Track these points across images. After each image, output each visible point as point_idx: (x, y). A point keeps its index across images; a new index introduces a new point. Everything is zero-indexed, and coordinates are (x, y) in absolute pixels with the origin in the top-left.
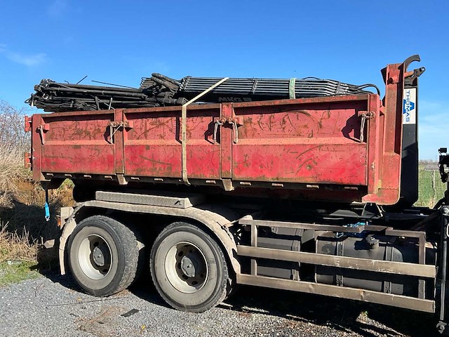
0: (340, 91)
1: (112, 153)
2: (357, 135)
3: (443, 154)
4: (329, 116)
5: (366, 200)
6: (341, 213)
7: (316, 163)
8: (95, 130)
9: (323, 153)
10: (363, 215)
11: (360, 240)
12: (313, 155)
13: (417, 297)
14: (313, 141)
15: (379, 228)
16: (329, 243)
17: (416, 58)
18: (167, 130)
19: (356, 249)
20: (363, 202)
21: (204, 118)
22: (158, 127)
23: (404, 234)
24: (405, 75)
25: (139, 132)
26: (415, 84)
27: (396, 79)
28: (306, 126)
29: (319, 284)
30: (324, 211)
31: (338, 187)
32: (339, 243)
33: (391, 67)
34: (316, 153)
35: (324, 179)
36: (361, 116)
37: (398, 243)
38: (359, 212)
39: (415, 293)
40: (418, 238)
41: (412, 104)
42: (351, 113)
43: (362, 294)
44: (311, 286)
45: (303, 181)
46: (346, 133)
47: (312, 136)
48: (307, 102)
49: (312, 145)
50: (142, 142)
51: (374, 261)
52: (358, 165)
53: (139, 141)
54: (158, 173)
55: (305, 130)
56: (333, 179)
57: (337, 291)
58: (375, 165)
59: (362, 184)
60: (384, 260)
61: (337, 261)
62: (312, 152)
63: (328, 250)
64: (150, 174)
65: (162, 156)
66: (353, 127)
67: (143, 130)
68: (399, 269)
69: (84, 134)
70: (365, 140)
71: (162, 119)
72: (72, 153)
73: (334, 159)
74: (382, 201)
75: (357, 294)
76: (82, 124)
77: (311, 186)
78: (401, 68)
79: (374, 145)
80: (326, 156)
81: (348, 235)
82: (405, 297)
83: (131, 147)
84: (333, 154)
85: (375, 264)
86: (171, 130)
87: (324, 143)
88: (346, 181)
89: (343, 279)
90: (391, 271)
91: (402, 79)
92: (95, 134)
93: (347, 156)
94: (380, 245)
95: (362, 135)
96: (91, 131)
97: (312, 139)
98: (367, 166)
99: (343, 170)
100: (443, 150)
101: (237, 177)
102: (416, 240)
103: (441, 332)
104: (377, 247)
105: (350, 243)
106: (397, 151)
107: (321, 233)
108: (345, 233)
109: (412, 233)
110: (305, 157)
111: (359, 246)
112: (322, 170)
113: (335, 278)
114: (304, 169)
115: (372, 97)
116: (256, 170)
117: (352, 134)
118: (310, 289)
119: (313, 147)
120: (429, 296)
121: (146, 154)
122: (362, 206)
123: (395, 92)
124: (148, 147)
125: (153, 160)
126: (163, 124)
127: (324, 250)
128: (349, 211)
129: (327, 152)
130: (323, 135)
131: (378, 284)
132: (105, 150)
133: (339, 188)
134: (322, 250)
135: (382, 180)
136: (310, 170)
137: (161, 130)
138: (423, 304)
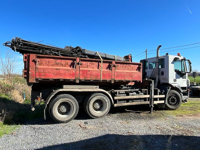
1: (74, 72)
2: (139, 71)
7: (132, 76)
8: (66, 63)
10: (128, 88)
18: (95, 66)
21: (107, 64)
22: (92, 65)
25: (85, 66)
29: (130, 103)
30: (121, 87)
35: (134, 80)
39: (146, 101)
50: (86, 69)
51: (139, 96)
52: (140, 77)
53: (85, 68)
54: (92, 78)
55: (130, 69)
59: (140, 80)
64: (89, 79)
65: (94, 73)
66: (138, 69)
67: (86, 65)
69: (60, 64)
71: (93, 63)
72: (55, 71)
76: (59, 61)
82: (144, 102)
83: (83, 70)
84: (135, 74)
86: (96, 66)
87: (134, 72)
88: (137, 80)
92: (65, 65)
93: (138, 75)
96: (64, 64)
99: (137, 78)
101: (116, 79)
103: (150, 107)
110: (130, 75)
112: (134, 78)
113: (133, 101)
114: (130, 78)
116: (120, 78)
119: (132, 73)
121: (89, 73)
124: (89, 71)
125: (91, 75)
126: (94, 64)
128: (125, 87)
130: (133, 70)
132: (72, 71)
137: (93, 66)
138: (148, 102)
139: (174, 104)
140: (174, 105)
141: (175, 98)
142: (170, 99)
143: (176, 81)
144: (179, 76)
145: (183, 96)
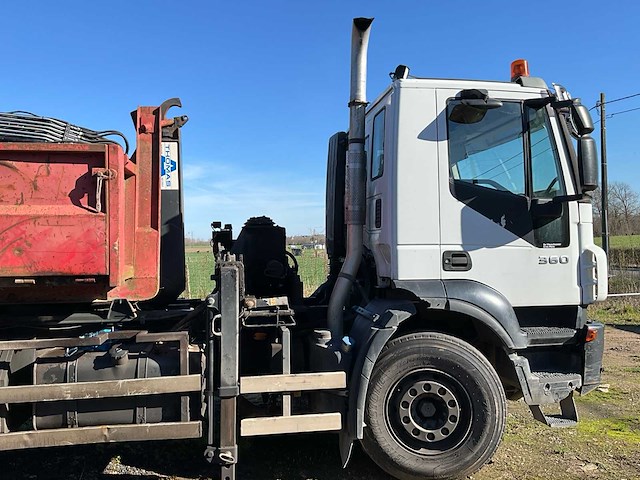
0: (70, 137)
2: (92, 203)
3: (218, 230)
4: (49, 173)
5: (112, 296)
6: (77, 318)
7: (30, 245)
9: (40, 229)
10: (110, 318)
11: (102, 354)
12: (24, 232)
13: (180, 420)
14: (23, 210)
15: (128, 334)
16: (55, 365)
17: (176, 103)
19: (95, 368)
20: (109, 299)
23: (161, 338)
24: (162, 123)
26: (175, 137)
27: (149, 127)
28: (10, 187)
29: (39, 432)
30: (50, 318)
31: (66, 279)
32: (70, 363)
33: (143, 109)
34: (29, 228)
35: (41, 269)
36: (96, 176)
37: (154, 351)
38: (104, 315)
39: (176, 417)
40: (179, 341)
41: (173, 162)
42: (82, 169)
43: (106, 433)
44: (26, 438)
45: (9, 274)
46: (75, 198)
47: (22, 203)
48: (11, 148)
49: (22, 217)
51: (121, 382)
52: (95, 246)
55: (10, 193)
56: (57, 268)
57: (68, 437)
58: (120, 246)
59: (101, 273)
60: (136, 377)
61: (67, 391)
62: (23, 228)
63: (53, 376)
66: (85, 190)
68: (156, 387)
70: (104, 210)
73: (59, 238)
74: (135, 295)
75: (99, 433)
77: (22, 281)
78: (156, 112)
79: (116, 217)
80: (45, 234)
81: (85, 350)
82: (164, 424)
84: (56, 230)
85: (123, 386)
87: (41, 213)
88: (77, 271)
89: (77, 416)
90: (144, 392)
91: (158, 128)
93: (78, 232)
94: (130, 357)
95: (99, 203)
97: (22, 206)
98: (107, 247)
99: (72, 254)
100: (216, 225)
102: (177, 343)
103: (210, 460)
104: (126, 362)
105: (87, 361)
106: (154, 226)
107: (43, 354)
108: (80, 348)
109: (171, 336)
110: (11, 236)
111: (99, 364)
112: (40, 254)
113: (65, 418)
114: (9, 255)
115: (111, 149)
117: (84, 201)
118: (25, 443)
119: (24, 219)
120: (195, 416)
122: (108, 306)
123: (150, 145)
127: (47, 378)
128: (89, 315)
129: (47, 228)
130: (40, 201)
131: (128, 414)
133: (68, 281)
134: (44, 378)
135: (135, 266)
136: (19, 255)
138: (188, 428)
139: (439, 435)
140: (440, 446)
141: (450, 396)
142: (409, 397)
143: (467, 266)
144: (499, 229)
145: (533, 377)
